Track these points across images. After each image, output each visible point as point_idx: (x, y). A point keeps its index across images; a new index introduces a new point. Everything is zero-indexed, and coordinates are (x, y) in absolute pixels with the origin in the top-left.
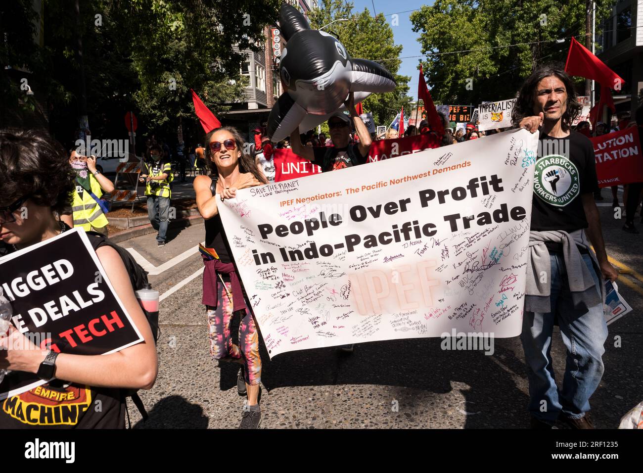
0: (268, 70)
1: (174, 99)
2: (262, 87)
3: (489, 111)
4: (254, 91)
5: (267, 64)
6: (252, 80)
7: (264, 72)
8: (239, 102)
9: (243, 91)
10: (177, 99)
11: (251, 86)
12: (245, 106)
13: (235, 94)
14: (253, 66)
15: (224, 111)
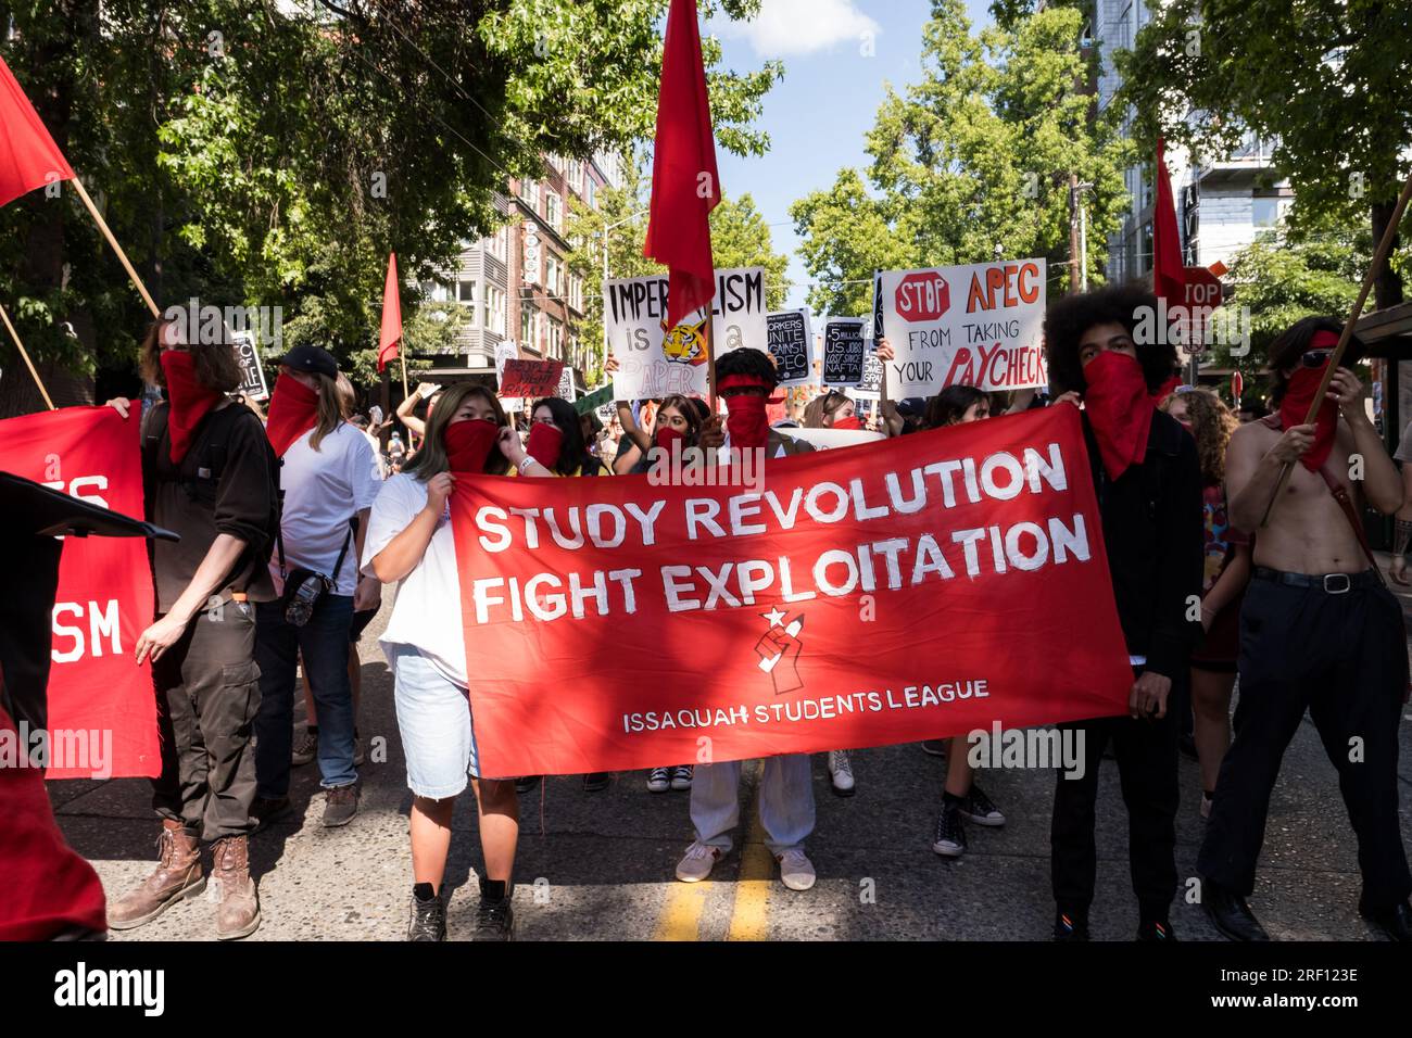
0: (512, 294)
1: (325, 344)
2: (498, 327)
3: (651, 315)
4: (481, 334)
5: (511, 284)
6: (478, 315)
7: (504, 297)
8: (451, 352)
9: (457, 333)
10: (329, 346)
11: (477, 323)
12: (462, 360)
13: (443, 338)
14: (483, 288)
15: (419, 368)
